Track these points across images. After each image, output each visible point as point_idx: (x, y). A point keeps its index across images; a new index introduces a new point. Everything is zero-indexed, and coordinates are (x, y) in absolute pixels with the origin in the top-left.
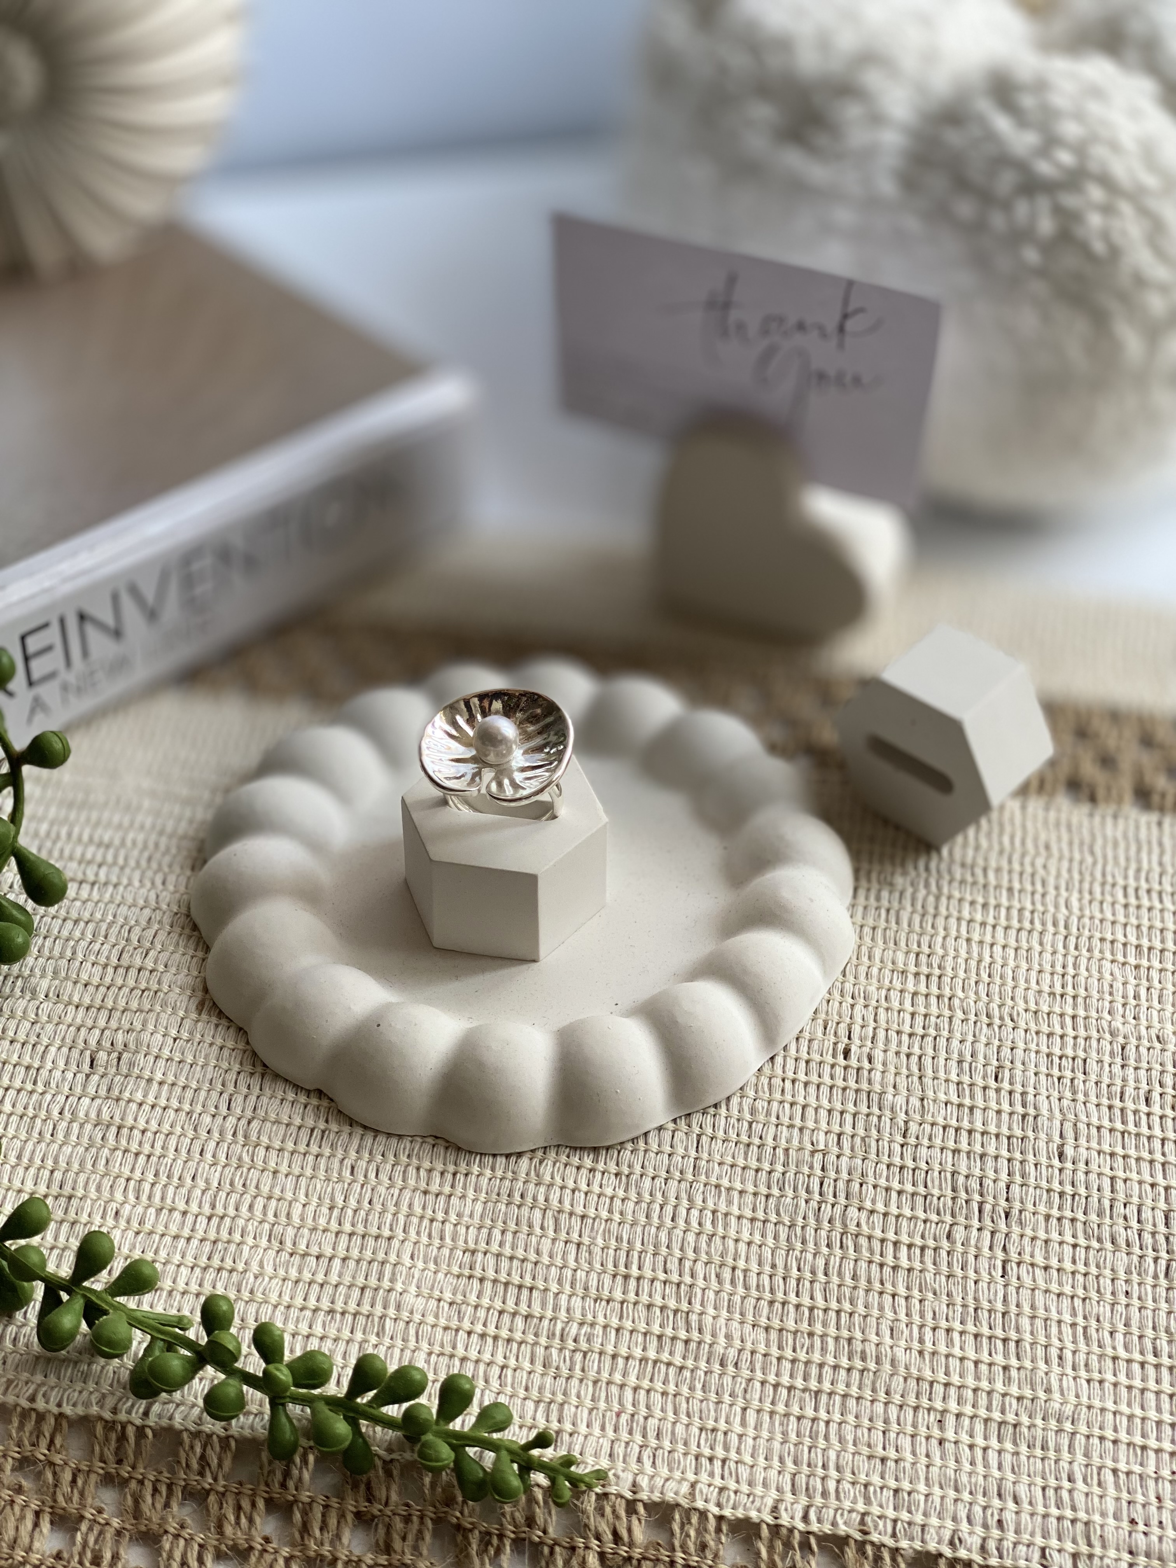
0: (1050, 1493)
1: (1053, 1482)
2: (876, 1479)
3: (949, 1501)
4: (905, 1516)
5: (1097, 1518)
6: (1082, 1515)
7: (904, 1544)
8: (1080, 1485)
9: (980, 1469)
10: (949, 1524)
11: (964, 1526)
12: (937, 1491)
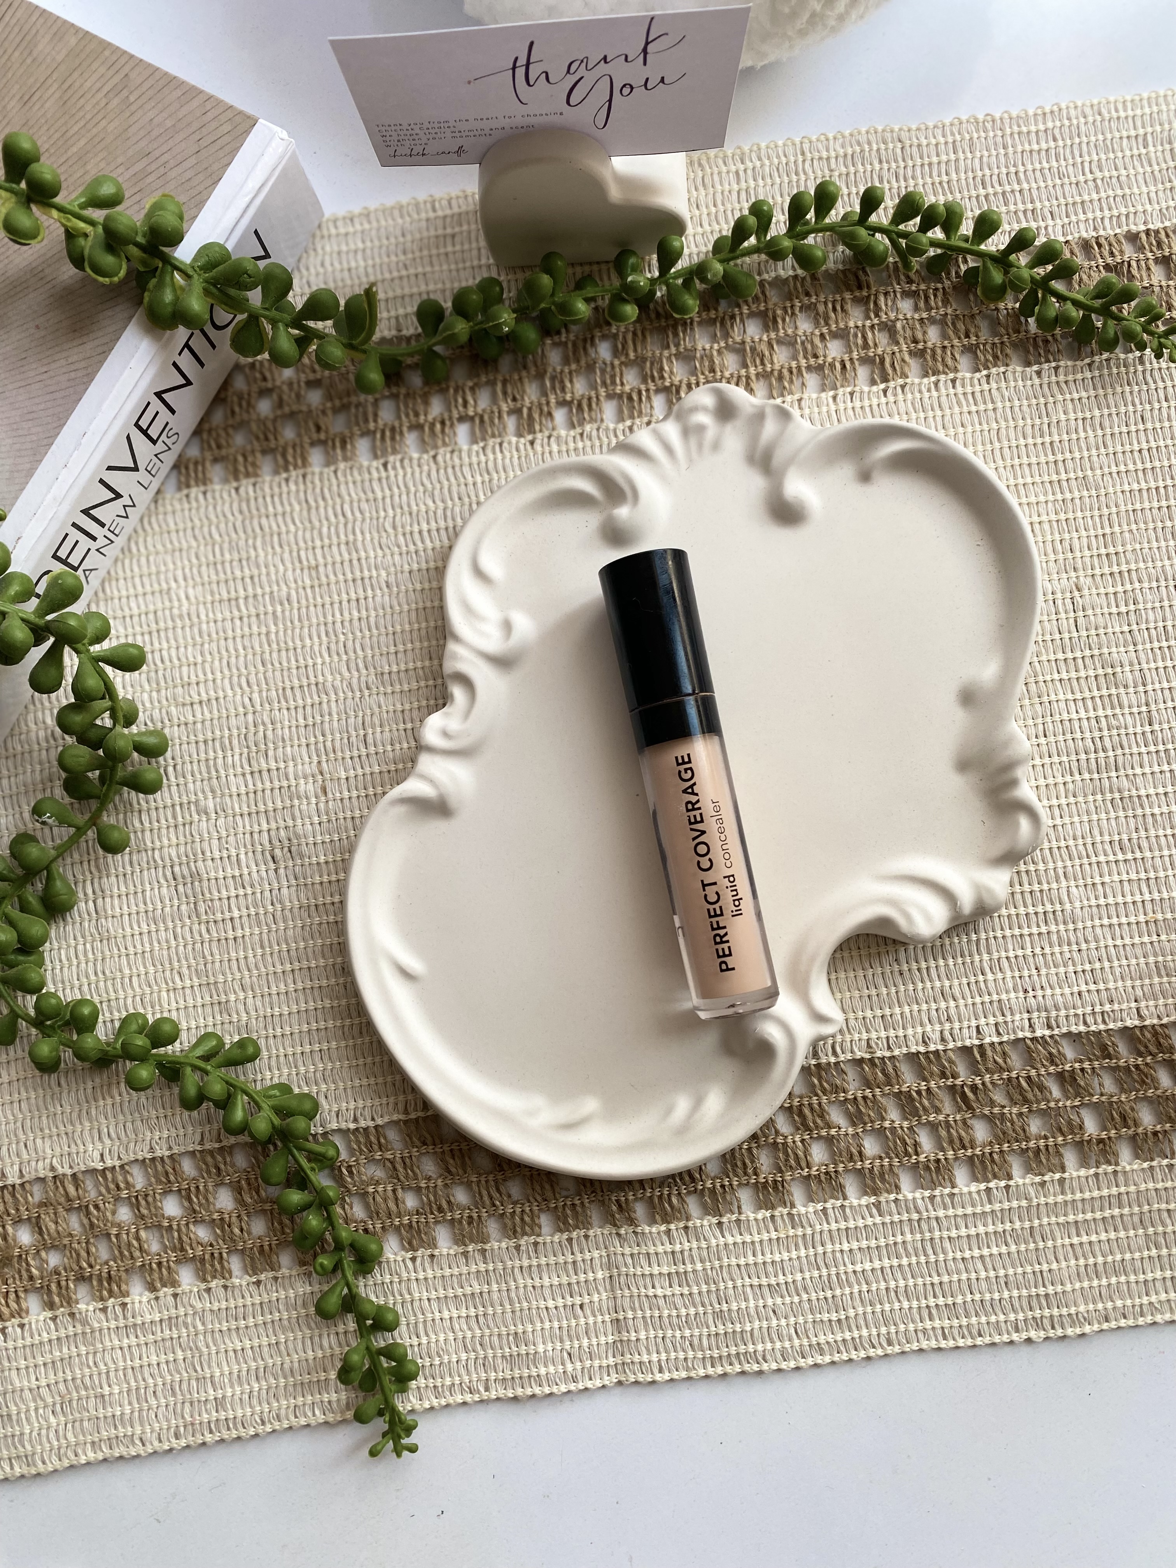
0: (973, 987)
1: (972, 979)
2: (869, 1014)
3: (915, 1013)
4: (892, 1033)
5: (1004, 997)
6: (995, 997)
7: (896, 1052)
8: (990, 977)
9: (928, 984)
10: (919, 1030)
11: (928, 1028)
12: (907, 1009)
